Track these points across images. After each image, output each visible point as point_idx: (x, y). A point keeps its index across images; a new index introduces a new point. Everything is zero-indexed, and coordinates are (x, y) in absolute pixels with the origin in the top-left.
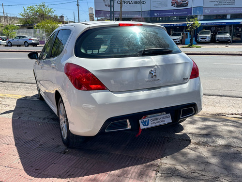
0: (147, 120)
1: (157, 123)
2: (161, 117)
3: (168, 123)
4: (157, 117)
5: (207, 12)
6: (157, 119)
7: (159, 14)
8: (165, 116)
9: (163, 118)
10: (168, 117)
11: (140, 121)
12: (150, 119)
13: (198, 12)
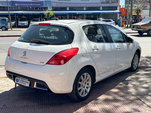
0: (19, 79)
1: (22, 83)
2: (25, 81)
3: (27, 87)
4: (24, 80)
5: (54, 5)
6: (23, 81)
7: (19, 4)
8: (27, 81)
9: (26, 82)
10: (28, 83)
11: (16, 78)
12: (20, 79)
13: (48, 4)
